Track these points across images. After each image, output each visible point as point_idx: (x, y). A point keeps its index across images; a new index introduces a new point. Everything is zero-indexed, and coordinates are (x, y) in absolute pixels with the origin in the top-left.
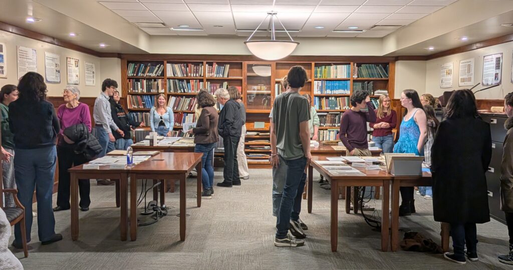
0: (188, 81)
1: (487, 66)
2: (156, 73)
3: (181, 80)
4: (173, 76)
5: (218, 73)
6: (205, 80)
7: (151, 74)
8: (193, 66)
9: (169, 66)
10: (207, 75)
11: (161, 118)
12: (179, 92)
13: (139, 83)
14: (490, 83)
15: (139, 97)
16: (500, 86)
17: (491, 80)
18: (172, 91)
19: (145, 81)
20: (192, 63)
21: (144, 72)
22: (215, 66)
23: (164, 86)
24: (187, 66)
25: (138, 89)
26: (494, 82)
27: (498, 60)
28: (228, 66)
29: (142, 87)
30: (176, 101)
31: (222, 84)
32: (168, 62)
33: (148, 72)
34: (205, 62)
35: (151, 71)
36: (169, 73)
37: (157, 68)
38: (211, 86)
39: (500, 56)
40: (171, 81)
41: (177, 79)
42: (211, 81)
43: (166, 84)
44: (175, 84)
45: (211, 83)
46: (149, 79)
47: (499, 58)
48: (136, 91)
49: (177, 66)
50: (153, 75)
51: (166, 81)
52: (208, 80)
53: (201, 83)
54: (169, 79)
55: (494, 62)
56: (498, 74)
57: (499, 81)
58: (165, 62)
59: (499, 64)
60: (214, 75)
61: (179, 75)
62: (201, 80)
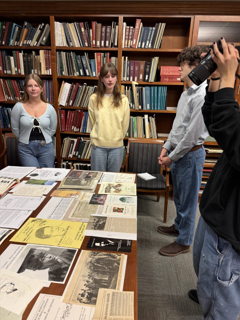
0: (91, 55)
2: (38, 40)
3: (79, 52)
4: (65, 44)
5: (143, 40)
6: (120, 54)
7: (29, 42)
8: (100, 25)
9: (58, 27)
10: (124, 44)
11: (36, 123)
12: (76, 74)
13: (12, 58)
15: (15, 83)
18: (65, 73)
19: (21, 55)
20: (99, 20)
21: (18, 39)
22: (139, 24)
23: (50, 63)
24: (91, 27)
25: (10, 69)
28: (164, 25)
29: (17, 65)
30: (71, 90)
31: (151, 61)
32: (57, 20)
33: (25, 39)
34: (121, 17)
35: (30, 36)
36: (60, 41)
37: (38, 32)
38: (129, 65)
40: (63, 54)
41: (73, 51)
42: (132, 55)
43: (54, 60)
44: (69, 60)
45: (129, 59)
46: (28, 51)
48: (9, 72)
49: (71, 27)
50: (33, 43)
51: (53, 54)
52: (125, 53)
53: (113, 59)
54: (60, 50)
58: (52, 18)
60: (136, 44)
61: (76, 44)
62: (114, 54)
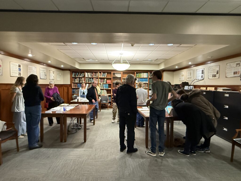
0: (93, 79)
1: (198, 73)
2: (82, 76)
3: (90, 78)
4: (87, 77)
5: (103, 76)
6: (98, 78)
7: (80, 76)
8: (94, 73)
9: (86, 73)
10: (99, 77)
11: (84, 91)
12: (90, 82)
13: (76, 79)
14: (199, 79)
15: (76, 84)
16: (204, 80)
17: (200, 78)
18: (87, 82)
19: (78, 79)
20: (94, 72)
21: (78, 76)
22: (102, 73)
23: (84, 80)
24: (93, 73)
25: (76, 81)
26: (201, 79)
27: (203, 71)
28: (106, 73)
29: (77, 81)
30: (88, 85)
31: (104, 79)
32: (86, 72)
33: (79, 76)
34: (98, 72)
35: (80, 75)
36: (86, 76)
37: (82, 74)
38: (100, 80)
39: (203, 69)
40: (87, 78)
41: (89, 78)
42: (101, 78)
43: (85, 80)
44: (88, 80)
45: (100, 79)
46: (80, 78)
47: (203, 70)
48: (75, 82)
49: (89, 73)
50: (81, 76)
51: (85, 79)
52: (99, 78)
53: (97, 79)
54: (86, 78)
55: (201, 71)
56: (202, 76)
57: (203, 78)
58: (85, 72)
59: (203, 72)
60: (102, 77)
61: (90, 76)
62: (97, 78)
